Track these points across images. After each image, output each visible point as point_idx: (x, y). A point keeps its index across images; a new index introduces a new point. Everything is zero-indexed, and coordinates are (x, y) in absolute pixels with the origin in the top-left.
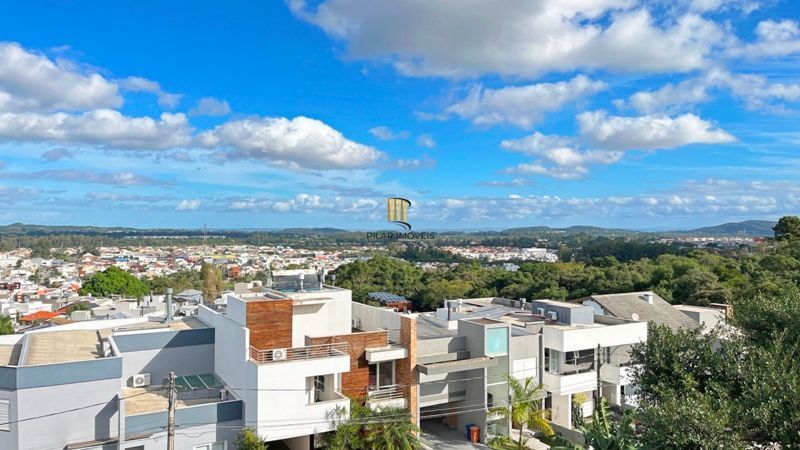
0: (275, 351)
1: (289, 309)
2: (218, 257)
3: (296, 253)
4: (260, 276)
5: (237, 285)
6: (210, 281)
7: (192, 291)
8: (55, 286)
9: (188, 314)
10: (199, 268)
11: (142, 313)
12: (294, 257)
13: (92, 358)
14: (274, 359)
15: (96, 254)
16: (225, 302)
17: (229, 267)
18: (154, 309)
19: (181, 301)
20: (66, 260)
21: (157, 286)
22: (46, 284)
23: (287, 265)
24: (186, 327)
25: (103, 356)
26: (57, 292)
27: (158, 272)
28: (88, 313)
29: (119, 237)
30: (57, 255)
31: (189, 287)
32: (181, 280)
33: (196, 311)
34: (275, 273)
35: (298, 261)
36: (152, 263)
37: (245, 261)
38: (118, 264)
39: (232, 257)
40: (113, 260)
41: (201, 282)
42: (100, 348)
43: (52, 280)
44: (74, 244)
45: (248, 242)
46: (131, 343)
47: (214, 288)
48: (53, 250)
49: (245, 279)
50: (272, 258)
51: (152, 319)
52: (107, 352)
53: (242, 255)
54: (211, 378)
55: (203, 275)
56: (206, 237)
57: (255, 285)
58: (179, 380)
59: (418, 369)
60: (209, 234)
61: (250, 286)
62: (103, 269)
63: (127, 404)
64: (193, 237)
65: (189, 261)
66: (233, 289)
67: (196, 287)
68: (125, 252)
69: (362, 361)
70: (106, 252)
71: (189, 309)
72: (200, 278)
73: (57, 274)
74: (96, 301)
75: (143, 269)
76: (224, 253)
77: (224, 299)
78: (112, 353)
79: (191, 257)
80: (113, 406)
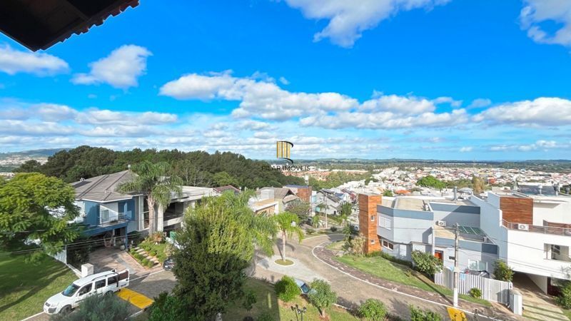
0: (520, 225)
1: (531, 204)
2: (482, 173)
3: (535, 173)
4: (508, 184)
5: (493, 188)
6: (477, 184)
7: (467, 189)
8: (407, 181)
9: (465, 198)
10: (471, 178)
11: (442, 195)
12: (534, 175)
13: (421, 210)
14: (519, 228)
15: (422, 170)
16: (487, 195)
17: (489, 178)
18: (448, 194)
19: (461, 192)
20: (411, 171)
21: (449, 185)
22: (404, 180)
23: (528, 180)
24: (464, 204)
25: (425, 210)
26: (408, 183)
27: (450, 179)
28: (419, 193)
29: (431, 163)
30: (407, 170)
31: (465, 187)
32: (461, 183)
33: (470, 198)
34: (519, 183)
35: (537, 178)
36: (447, 175)
37: (499, 176)
38: (431, 174)
39: (491, 174)
40: (430, 173)
41: (472, 185)
42: (424, 207)
43: (406, 179)
44: (414, 166)
45: (501, 167)
46: (438, 207)
47: (480, 188)
48: (406, 168)
49: (499, 185)
50: (518, 175)
51: (447, 199)
52: (427, 209)
53: (497, 173)
54: (479, 231)
55: (473, 182)
56: (475, 164)
57: (506, 189)
58: (460, 227)
60: (476, 162)
61: (503, 189)
62: (425, 176)
63: (436, 232)
64: (468, 164)
65: (466, 175)
66: (491, 189)
67: (469, 187)
68: (434, 170)
70: (426, 169)
71: (466, 196)
72: (473, 183)
73: (407, 177)
74: (422, 188)
75: (442, 177)
76: (485, 172)
77: (486, 194)
78: (429, 210)
79: (467, 173)
80: (430, 231)
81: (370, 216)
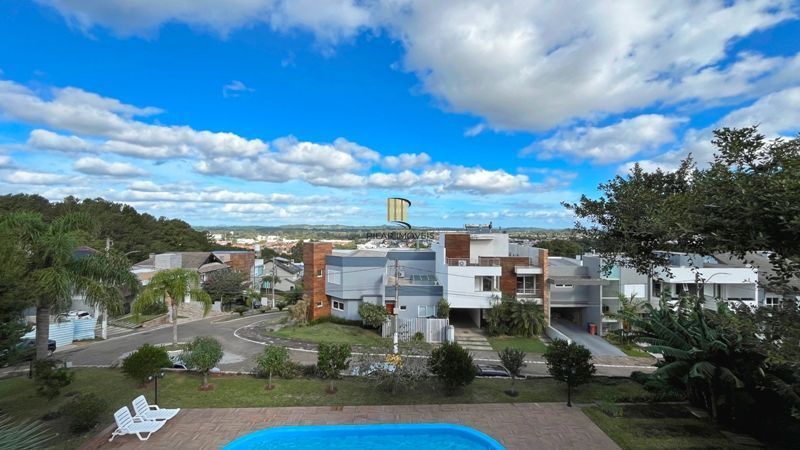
0: (459, 260)
1: (468, 241)
14: (459, 264)
59: (550, 281)
69: (513, 273)
80: (381, 280)
81: (315, 270)
